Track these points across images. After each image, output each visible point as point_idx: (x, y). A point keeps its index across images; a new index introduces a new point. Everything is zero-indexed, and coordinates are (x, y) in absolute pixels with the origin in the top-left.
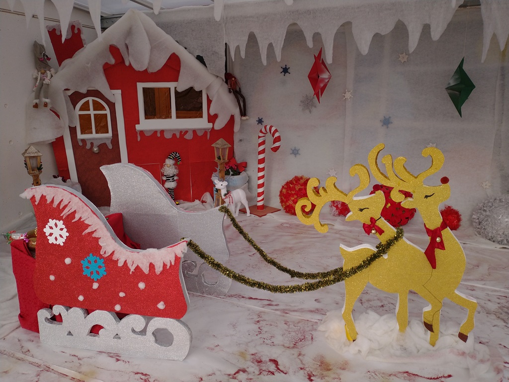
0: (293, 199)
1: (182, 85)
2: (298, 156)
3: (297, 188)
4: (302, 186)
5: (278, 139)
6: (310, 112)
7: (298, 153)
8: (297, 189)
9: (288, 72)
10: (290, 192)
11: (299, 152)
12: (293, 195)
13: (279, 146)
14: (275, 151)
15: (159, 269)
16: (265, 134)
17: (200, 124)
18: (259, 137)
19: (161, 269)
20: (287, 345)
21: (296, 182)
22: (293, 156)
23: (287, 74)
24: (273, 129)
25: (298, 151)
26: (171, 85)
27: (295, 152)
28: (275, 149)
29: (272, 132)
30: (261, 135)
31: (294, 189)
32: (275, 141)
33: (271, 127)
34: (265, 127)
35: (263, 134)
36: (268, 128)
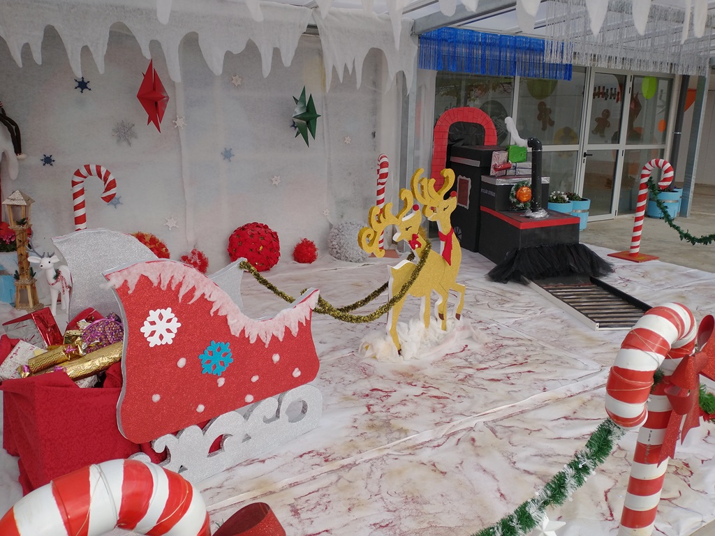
2: (118, 206)
5: (112, 185)
6: (130, 144)
13: (115, 195)
14: (108, 201)
15: (295, 331)
16: (85, 177)
18: (74, 184)
19: (297, 329)
22: (112, 207)
23: (86, 91)
24: (103, 171)
27: (115, 202)
28: (109, 199)
29: (103, 174)
30: (77, 179)
32: (107, 189)
33: (98, 168)
34: (87, 167)
35: (81, 179)
36: (93, 168)
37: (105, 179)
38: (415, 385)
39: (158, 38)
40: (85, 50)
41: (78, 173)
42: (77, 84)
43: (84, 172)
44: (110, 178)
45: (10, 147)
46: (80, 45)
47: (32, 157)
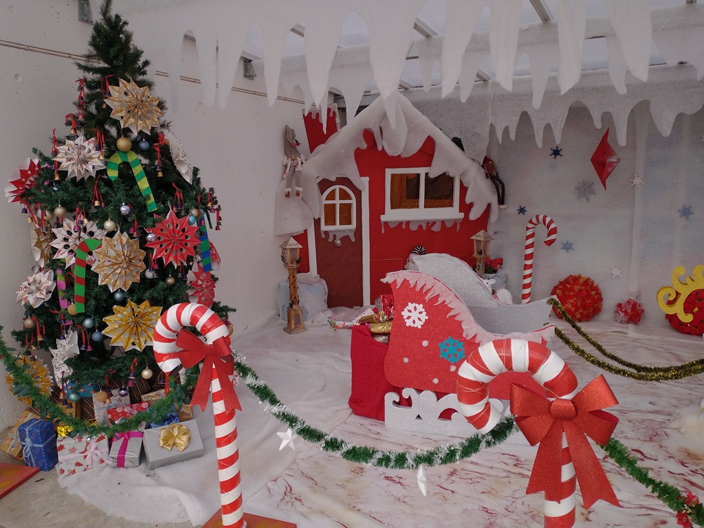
0: (572, 301)
1: (435, 171)
2: (570, 251)
3: (576, 288)
4: (582, 286)
5: (554, 231)
6: (588, 200)
7: (570, 248)
8: (577, 290)
9: (559, 154)
10: (567, 293)
11: (573, 246)
12: (571, 297)
13: (555, 240)
14: (549, 245)
16: (536, 225)
17: (451, 213)
18: (528, 229)
20: (642, 438)
21: (574, 282)
22: (565, 251)
23: (558, 157)
24: (548, 220)
25: (571, 245)
26: (422, 171)
27: (567, 247)
28: (549, 243)
29: (547, 223)
30: (530, 226)
31: (571, 290)
32: (549, 235)
33: (545, 217)
34: (537, 217)
35: (533, 226)
36: (541, 218)
37: (548, 227)
38: (686, 467)
39: (610, 110)
40: (548, 127)
41: (531, 222)
42: (552, 152)
43: (534, 220)
44: (552, 226)
45: (494, 200)
46: (545, 123)
47: (511, 208)
